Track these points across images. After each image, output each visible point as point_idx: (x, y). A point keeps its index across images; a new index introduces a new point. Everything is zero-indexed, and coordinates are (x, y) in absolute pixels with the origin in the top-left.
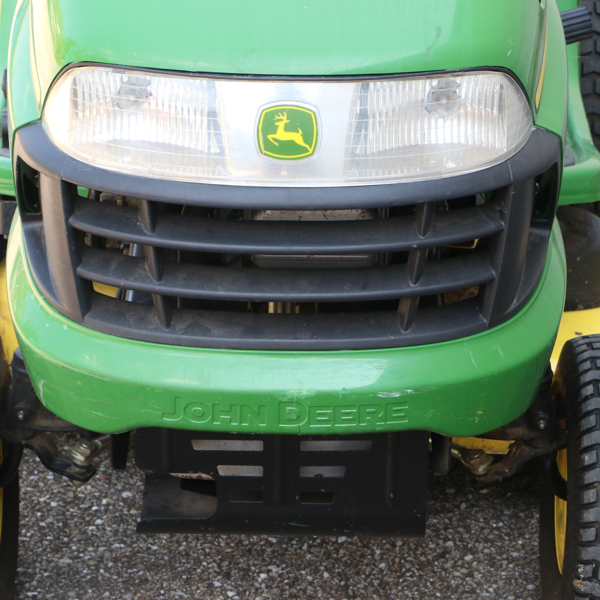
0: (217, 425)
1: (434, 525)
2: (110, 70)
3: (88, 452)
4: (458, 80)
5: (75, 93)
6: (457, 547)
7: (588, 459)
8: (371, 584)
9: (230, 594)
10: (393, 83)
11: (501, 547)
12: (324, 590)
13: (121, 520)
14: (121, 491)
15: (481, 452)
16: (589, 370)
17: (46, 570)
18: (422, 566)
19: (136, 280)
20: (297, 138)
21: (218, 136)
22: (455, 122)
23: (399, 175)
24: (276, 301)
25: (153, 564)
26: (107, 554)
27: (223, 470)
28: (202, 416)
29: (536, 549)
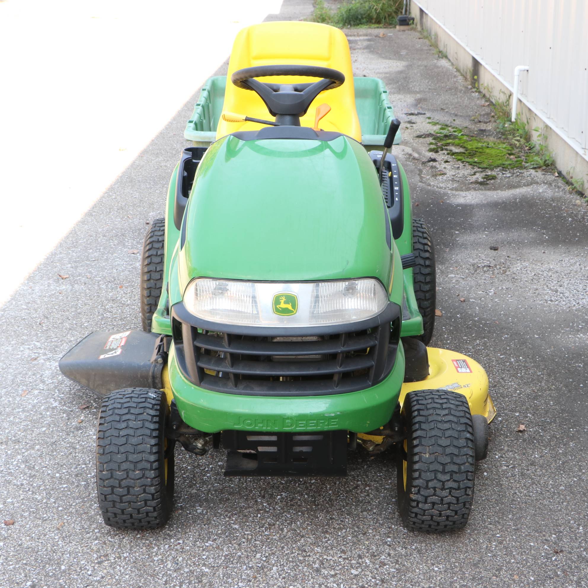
0: (257, 429)
1: (353, 475)
2: (211, 280)
3: (203, 443)
4: (357, 282)
5: (196, 290)
6: (362, 484)
7: (415, 442)
8: (326, 500)
9: (265, 504)
10: (329, 283)
11: (381, 484)
12: (305, 502)
13: (218, 474)
14: (218, 462)
15: (371, 441)
16: (416, 405)
17: (186, 495)
18: (347, 492)
19: (222, 367)
20: (289, 307)
21: (256, 306)
22: (356, 299)
23: (333, 321)
24: (283, 376)
25: (232, 492)
26: (212, 488)
27: (260, 449)
28: (251, 425)
29: (396, 484)
